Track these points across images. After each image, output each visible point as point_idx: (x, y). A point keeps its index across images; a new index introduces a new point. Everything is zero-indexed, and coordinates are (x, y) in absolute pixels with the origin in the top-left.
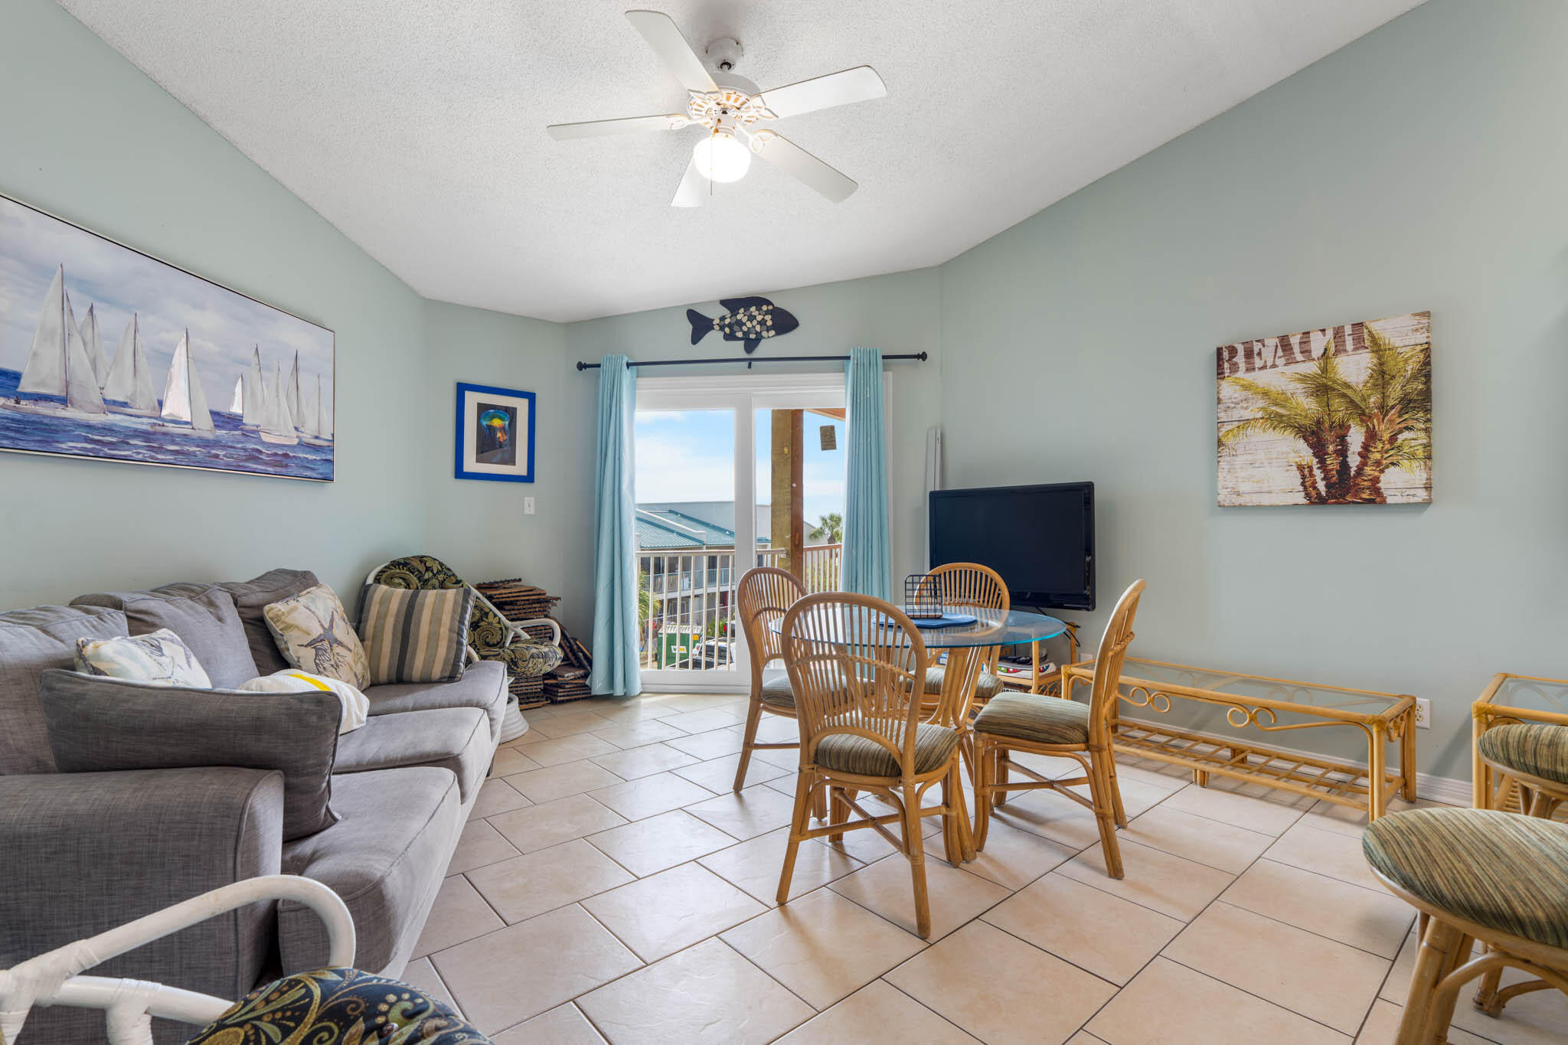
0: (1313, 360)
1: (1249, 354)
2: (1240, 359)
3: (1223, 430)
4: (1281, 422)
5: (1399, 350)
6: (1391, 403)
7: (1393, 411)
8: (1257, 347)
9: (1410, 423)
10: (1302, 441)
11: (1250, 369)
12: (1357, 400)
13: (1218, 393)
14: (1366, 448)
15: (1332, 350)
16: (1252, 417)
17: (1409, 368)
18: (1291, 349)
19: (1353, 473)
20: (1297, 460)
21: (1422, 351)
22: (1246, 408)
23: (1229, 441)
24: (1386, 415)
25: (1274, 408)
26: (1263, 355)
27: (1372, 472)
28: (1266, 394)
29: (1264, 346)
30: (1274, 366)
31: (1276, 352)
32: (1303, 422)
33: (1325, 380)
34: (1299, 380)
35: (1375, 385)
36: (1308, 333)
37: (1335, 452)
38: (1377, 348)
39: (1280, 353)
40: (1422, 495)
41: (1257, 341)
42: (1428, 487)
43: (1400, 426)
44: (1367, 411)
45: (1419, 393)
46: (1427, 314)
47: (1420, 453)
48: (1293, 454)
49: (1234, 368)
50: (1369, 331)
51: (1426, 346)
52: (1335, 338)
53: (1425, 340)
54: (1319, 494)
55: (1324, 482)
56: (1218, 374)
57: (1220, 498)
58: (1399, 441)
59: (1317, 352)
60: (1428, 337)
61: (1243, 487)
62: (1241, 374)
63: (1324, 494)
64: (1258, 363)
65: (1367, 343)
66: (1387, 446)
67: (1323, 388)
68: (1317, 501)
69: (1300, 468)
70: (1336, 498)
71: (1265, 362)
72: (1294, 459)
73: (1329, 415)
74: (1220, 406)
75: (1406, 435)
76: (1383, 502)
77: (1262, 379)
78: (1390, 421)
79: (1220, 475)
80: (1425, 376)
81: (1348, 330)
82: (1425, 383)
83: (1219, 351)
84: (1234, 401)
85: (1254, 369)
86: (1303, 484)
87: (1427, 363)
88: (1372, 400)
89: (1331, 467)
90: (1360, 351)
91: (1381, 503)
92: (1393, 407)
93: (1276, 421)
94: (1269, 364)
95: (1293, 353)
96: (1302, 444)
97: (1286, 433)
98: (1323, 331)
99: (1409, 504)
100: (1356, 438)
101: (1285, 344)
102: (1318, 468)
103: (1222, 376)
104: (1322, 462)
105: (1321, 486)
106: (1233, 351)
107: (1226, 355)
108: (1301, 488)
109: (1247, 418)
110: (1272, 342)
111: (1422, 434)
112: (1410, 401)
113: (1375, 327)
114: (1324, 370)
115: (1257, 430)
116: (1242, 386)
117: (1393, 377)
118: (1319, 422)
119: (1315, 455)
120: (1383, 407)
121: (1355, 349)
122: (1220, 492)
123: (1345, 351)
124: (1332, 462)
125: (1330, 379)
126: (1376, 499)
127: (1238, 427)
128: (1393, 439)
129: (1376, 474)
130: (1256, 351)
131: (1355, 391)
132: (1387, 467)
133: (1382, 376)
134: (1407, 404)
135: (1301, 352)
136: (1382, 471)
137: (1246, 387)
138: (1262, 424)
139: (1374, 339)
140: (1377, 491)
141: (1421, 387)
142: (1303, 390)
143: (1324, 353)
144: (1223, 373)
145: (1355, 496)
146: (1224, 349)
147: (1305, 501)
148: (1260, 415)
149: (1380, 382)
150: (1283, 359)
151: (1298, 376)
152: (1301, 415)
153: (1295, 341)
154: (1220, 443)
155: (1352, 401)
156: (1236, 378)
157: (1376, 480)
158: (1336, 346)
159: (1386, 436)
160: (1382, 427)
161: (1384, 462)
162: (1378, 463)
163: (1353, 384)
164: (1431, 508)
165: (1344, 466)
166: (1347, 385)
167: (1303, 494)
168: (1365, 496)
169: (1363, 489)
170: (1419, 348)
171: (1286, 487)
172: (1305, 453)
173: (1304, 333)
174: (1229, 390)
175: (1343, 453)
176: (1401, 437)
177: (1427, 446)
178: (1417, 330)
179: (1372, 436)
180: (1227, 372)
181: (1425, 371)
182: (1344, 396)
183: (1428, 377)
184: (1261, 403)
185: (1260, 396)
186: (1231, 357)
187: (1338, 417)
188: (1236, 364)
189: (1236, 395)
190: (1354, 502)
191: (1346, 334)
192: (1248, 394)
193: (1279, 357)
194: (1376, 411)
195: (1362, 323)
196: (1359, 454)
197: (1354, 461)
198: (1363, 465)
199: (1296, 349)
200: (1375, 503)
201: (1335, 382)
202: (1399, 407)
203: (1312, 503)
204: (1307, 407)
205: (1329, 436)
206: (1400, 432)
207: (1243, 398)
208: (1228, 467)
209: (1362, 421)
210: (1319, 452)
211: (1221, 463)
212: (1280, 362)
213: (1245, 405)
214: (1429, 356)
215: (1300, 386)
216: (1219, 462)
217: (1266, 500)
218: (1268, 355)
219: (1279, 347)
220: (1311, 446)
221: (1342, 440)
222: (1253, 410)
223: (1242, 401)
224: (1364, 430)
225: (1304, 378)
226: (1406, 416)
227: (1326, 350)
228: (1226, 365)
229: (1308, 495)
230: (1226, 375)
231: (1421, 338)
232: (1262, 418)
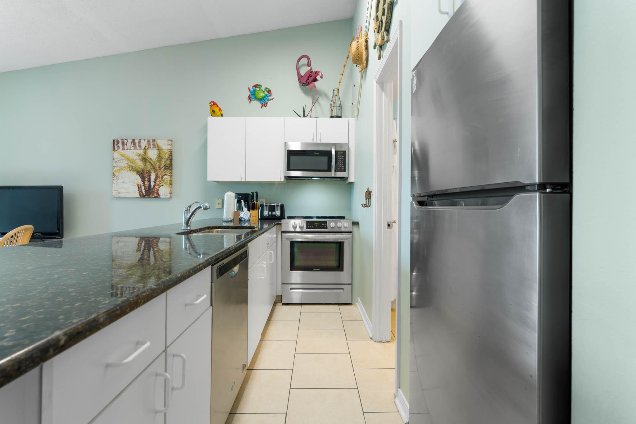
0: (142, 149)
1: (123, 144)
2: (120, 145)
3: (115, 170)
4: (133, 169)
5: (164, 150)
6: (162, 166)
7: (162, 169)
8: (125, 142)
9: (166, 173)
10: (138, 176)
11: (123, 149)
12: (153, 164)
13: (113, 156)
14: (155, 179)
15: (147, 147)
16: (124, 166)
17: (166, 156)
18: (136, 144)
19: (152, 188)
20: (137, 182)
21: (169, 151)
22: (122, 163)
23: (116, 174)
24: (161, 170)
25: (131, 164)
26: (127, 145)
27: (157, 188)
28: (128, 158)
29: (128, 142)
30: (131, 149)
31: (131, 144)
32: (139, 170)
33: (145, 157)
34: (138, 155)
35: (158, 160)
36: (141, 140)
37: (148, 180)
38: (159, 149)
39: (132, 145)
40: (169, 195)
41: (126, 140)
42: (171, 193)
43: (164, 174)
44: (156, 168)
45: (169, 164)
46: (171, 141)
47: (169, 183)
48: (136, 180)
49: (118, 148)
50: (157, 143)
51: (170, 150)
52: (148, 143)
53: (170, 148)
54: (143, 194)
55: (144, 190)
56: (113, 149)
57: (114, 194)
58: (164, 178)
59: (143, 147)
60: (171, 147)
61: (121, 191)
62: (120, 150)
63: (144, 194)
64: (126, 147)
65: (156, 147)
66: (161, 180)
67: (144, 159)
68: (143, 196)
69: (138, 185)
70: (148, 196)
71: (128, 147)
72: (136, 182)
73: (146, 168)
74: (114, 161)
75: (165, 177)
76: (160, 197)
77: (127, 153)
78: (162, 172)
79: (113, 185)
80: (170, 159)
81: (151, 141)
82: (170, 161)
83: (114, 140)
84: (118, 159)
85: (124, 149)
86: (139, 190)
87: (171, 155)
88: (157, 165)
89: (146, 185)
90: (154, 149)
91: (159, 197)
92: (162, 168)
93: (132, 168)
94: (129, 148)
95: (136, 146)
96: (138, 177)
97: (134, 172)
98: (145, 140)
99: (165, 198)
100: (153, 176)
101: (134, 142)
102: (143, 185)
103: (114, 150)
104: (144, 183)
105: (144, 191)
106: (118, 142)
107: (116, 143)
108: (138, 192)
109: (122, 166)
110: (130, 141)
111: (169, 177)
112: (166, 166)
113: (158, 142)
114: (145, 153)
115: (125, 171)
116: (121, 155)
117: (162, 158)
118: (143, 170)
119: (142, 181)
120: (160, 167)
121: (153, 148)
122: (114, 192)
123: (150, 148)
124: (147, 184)
125: (146, 156)
126: (158, 196)
127: (119, 169)
128: (162, 178)
129: (158, 188)
130: (125, 143)
131: (153, 161)
132: (161, 186)
133: (160, 157)
134: (166, 167)
135: (139, 146)
136: (159, 187)
137: (122, 155)
138: (127, 169)
139: (158, 146)
140: (158, 194)
141: (169, 162)
142: (139, 159)
143: (145, 148)
144: (115, 149)
145: (153, 195)
146: (115, 140)
147: (139, 196)
148: (126, 166)
149: (159, 159)
150: (133, 147)
151: (137, 154)
152: (138, 167)
153: (137, 142)
154: (114, 174)
155: (152, 165)
156: (119, 151)
157: (158, 190)
158: (148, 146)
159: (161, 177)
160: (160, 173)
161: (160, 185)
162: (158, 185)
163: (152, 159)
164: (172, 200)
165: (150, 185)
166: (151, 159)
167: (138, 194)
168: (155, 195)
169: (155, 193)
170: (169, 150)
171: (134, 192)
172: (139, 181)
173: (139, 140)
174: (116, 155)
175: (149, 181)
176: (164, 177)
177: (171, 181)
178: (168, 145)
179: (157, 176)
180: (116, 149)
181: (171, 158)
182: (150, 162)
183: (171, 160)
184: (127, 162)
185: (126, 159)
186: (117, 144)
187: (148, 169)
188: (119, 146)
189: (118, 158)
190: (152, 197)
191: (151, 142)
192: (123, 158)
193: (132, 147)
194: (158, 168)
195: (155, 140)
196: (154, 181)
197: (152, 184)
198: (155, 185)
199: (137, 145)
200: (157, 197)
201: (148, 157)
202: (164, 168)
203: (141, 197)
204: (140, 165)
205: (146, 175)
206: (164, 176)
207: (121, 159)
208: (116, 183)
209: (154, 171)
210: (143, 180)
211: (114, 182)
212: (133, 148)
213: (121, 161)
214: (171, 153)
215: (138, 157)
216: (113, 181)
217: (127, 195)
218: (129, 144)
219: (132, 143)
220: (141, 178)
221: (149, 176)
222: (124, 164)
223: (121, 160)
224: (155, 174)
225: (139, 155)
226: (165, 171)
227: (145, 146)
228: (116, 146)
229: (140, 194)
230: (116, 150)
231: (169, 147)
232: (127, 167)
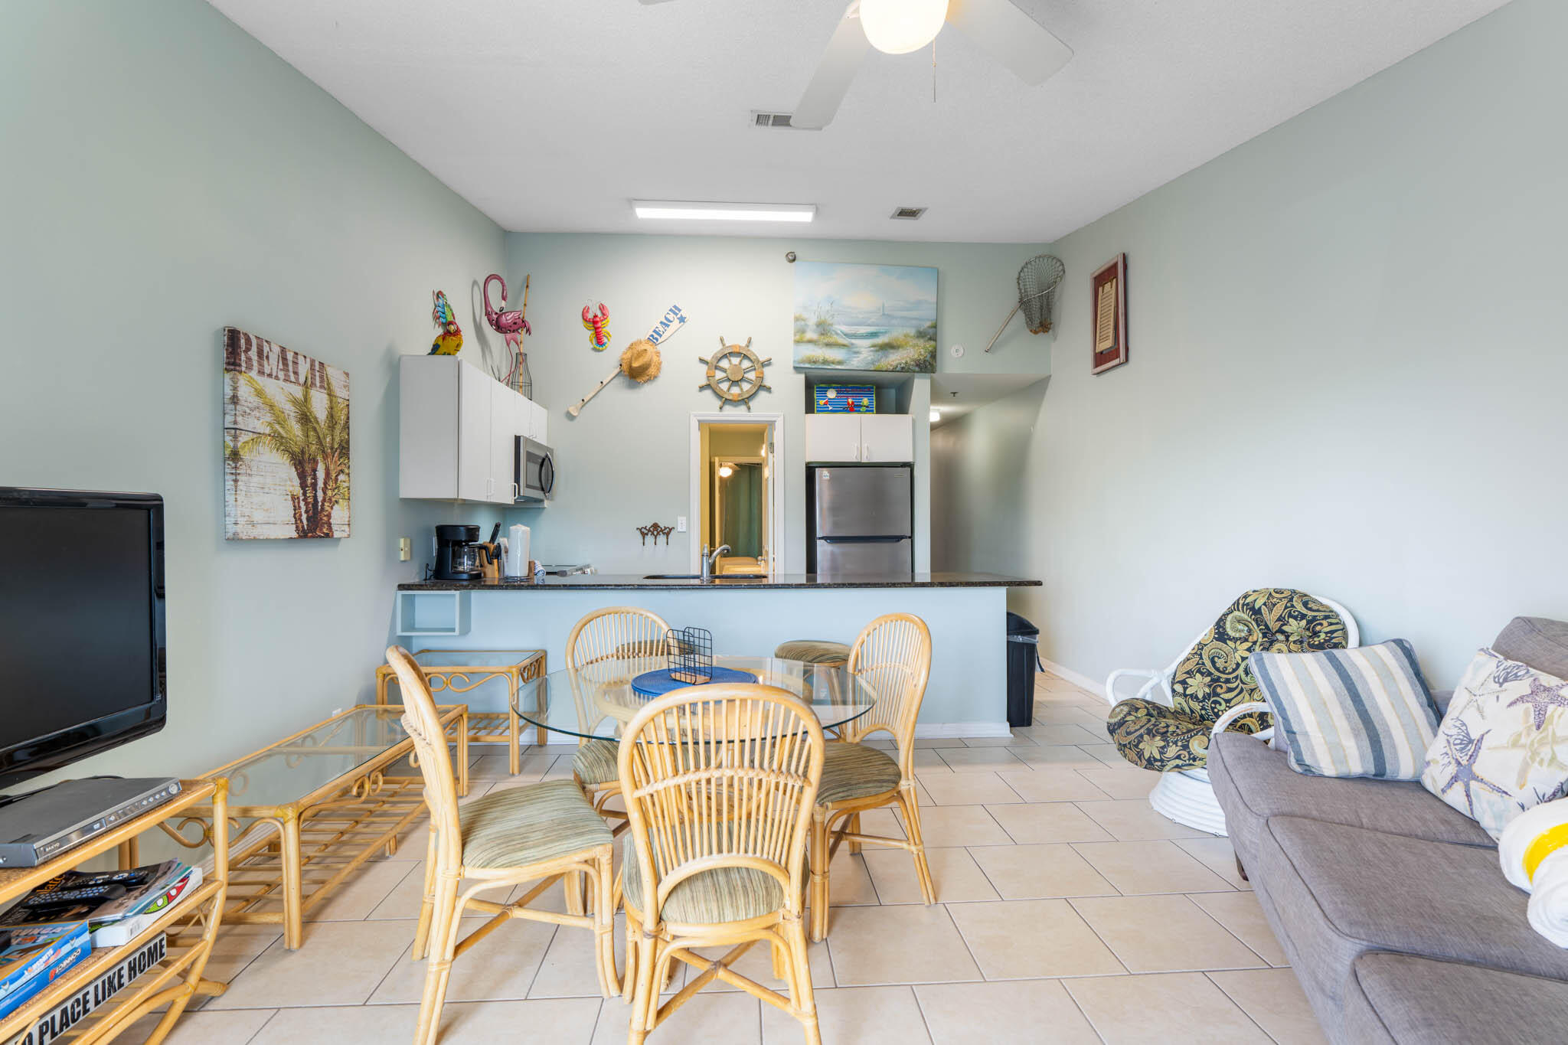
0: (301, 385)
1: (261, 354)
2: (254, 355)
3: (242, 440)
4: (281, 444)
5: (338, 400)
6: (335, 446)
7: (336, 454)
8: (266, 349)
9: (342, 467)
10: (295, 469)
11: (261, 372)
12: (321, 436)
13: (236, 389)
14: (325, 484)
15: (309, 381)
16: (264, 432)
17: (342, 417)
18: (288, 365)
19: (318, 507)
20: (291, 489)
22: (259, 419)
23: (245, 454)
24: (332, 456)
25: (277, 427)
26: (271, 361)
27: (328, 508)
28: (272, 407)
29: (271, 350)
30: (277, 378)
32: (294, 448)
33: (306, 410)
34: (293, 402)
35: (329, 427)
37: (310, 484)
38: (329, 391)
39: (282, 365)
40: (347, 531)
41: (267, 341)
42: (349, 524)
43: (338, 468)
44: (326, 450)
46: (348, 376)
47: (347, 495)
48: (289, 483)
49: (249, 364)
50: (326, 374)
51: (348, 402)
52: (310, 369)
53: (348, 398)
54: (303, 527)
55: (306, 515)
57: (238, 529)
58: (338, 482)
59: (302, 380)
61: (258, 516)
62: (254, 373)
63: (306, 527)
64: (265, 367)
65: (325, 385)
66: (333, 485)
67: (304, 417)
68: (301, 534)
69: (292, 498)
70: (311, 532)
71: (272, 369)
72: (289, 487)
73: (308, 446)
74: (237, 407)
75: (342, 477)
76: (333, 536)
77: (271, 389)
78: (334, 462)
80: (348, 428)
81: (317, 366)
82: (348, 435)
83: (236, 334)
84: (250, 405)
85: (266, 374)
86: (294, 515)
88: (328, 440)
89: (309, 500)
90: (323, 391)
91: (331, 537)
92: (336, 450)
93: (280, 441)
94: (274, 374)
95: (288, 371)
96: (295, 473)
98: (305, 357)
100: (321, 473)
101: (285, 357)
102: (303, 500)
103: (238, 368)
104: (305, 493)
105: (304, 517)
106: (247, 341)
107: (242, 343)
108: (293, 520)
109: (259, 431)
110: (275, 349)
111: (347, 478)
112: (342, 447)
113: (330, 371)
114: (306, 399)
116: (256, 389)
117: (336, 423)
118: (304, 452)
119: (300, 485)
120: (333, 449)
121: (320, 387)
122: (239, 519)
123: (316, 386)
124: (309, 495)
125: (310, 410)
126: (328, 533)
127: (253, 440)
128: (336, 480)
129: (330, 510)
130: (265, 352)
131: (321, 428)
132: (333, 504)
133: (331, 420)
134: (342, 449)
135: (292, 372)
136: (332, 508)
137: (259, 393)
138: (272, 442)
139: (328, 383)
140: (330, 526)
141: (346, 437)
142: (296, 415)
143: (305, 381)
144: (239, 365)
145: (319, 530)
146: (240, 334)
147: (295, 535)
148: (268, 431)
149: (332, 425)
150: (284, 373)
151: (291, 397)
152: (293, 441)
153: (290, 356)
155: (319, 437)
156: (252, 378)
157: (329, 516)
158: (311, 378)
159: (332, 476)
160: (332, 467)
161: (333, 499)
162: (329, 500)
163: (319, 420)
165: (315, 497)
166: (316, 420)
167: (294, 526)
168: (324, 530)
169: (323, 523)
171: (286, 519)
172: (295, 483)
173: (294, 353)
174: (245, 389)
175: (315, 486)
176: (339, 478)
177: (349, 489)
178: (345, 386)
179: (327, 474)
181: (348, 424)
182: (315, 430)
184: (269, 418)
185: (270, 409)
186: (246, 349)
187: (311, 449)
188: (251, 359)
189: (249, 399)
190: (319, 536)
191: (315, 368)
192: (260, 402)
193: (281, 370)
194: (329, 450)
195: (323, 364)
196: (323, 490)
197: (320, 495)
198: (324, 500)
199: (291, 367)
200: (328, 536)
201: (311, 414)
202: (339, 451)
203: (297, 537)
204: (296, 433)
205: (307, 468)
206: (339, 473)
207: (255, 405)
209: (324, 458)
210: (303, 486)
211: (239, 483)
212: (281, 375)
214: (349, 412)
219: (280, 358)
220: (299, 475)
221: (314, 470)
224: (325, 467)
226: (340, 460)
227: (307, 378)
228: (243, 357)
229: (297, 528)
230: (242, 369)
231: (346, 395)
232: (270, 435)
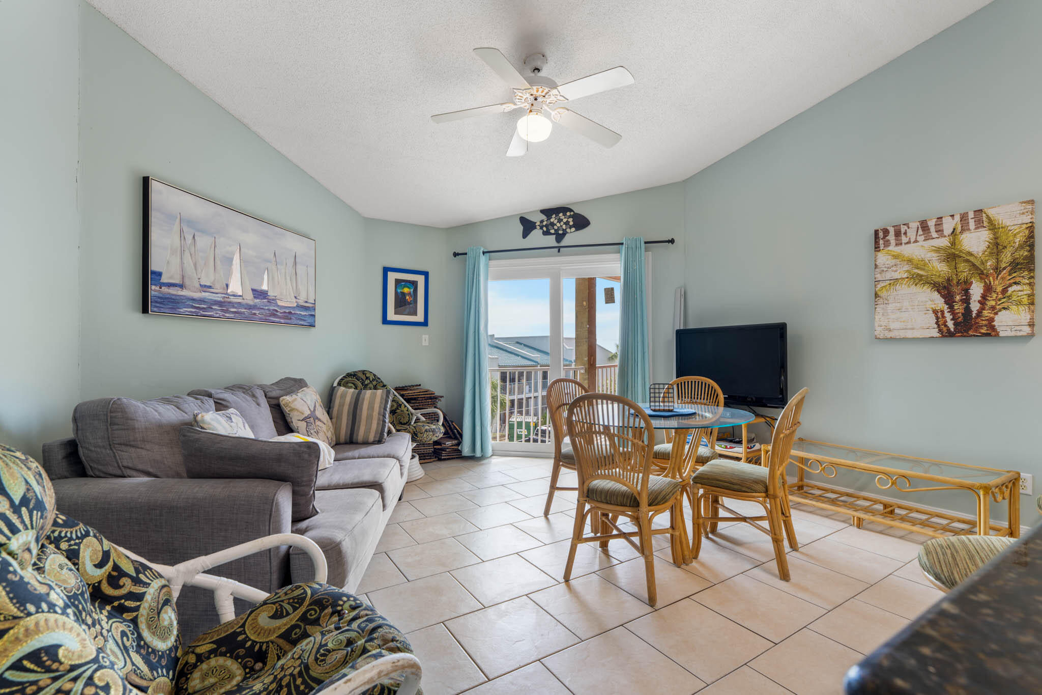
0: (945, 236)
1: (898, 234)
2: (891, 237)
3: (879, 287)
4: (920, 280)
5: (1009, 228)
6: (1003, 265)
7: (1005, 271)
8: (903, 230)
9: (1017, 280)
10: (936, 293)
11: (899, 244)
12: (978, 263)
13: (875, 261)
14: (984, 297)
15: (959, 229)
16: (899, 277)
17: (1017, 240)
18: (929, 229)
19: (974, 315)
20: (933, 306)
21: (1027, 228)
22: (896, 271)
23: (883, 294)
24: (999, 274)
25: (916, 271)
26: (908, 234)
27: (989, 314)
28: (910, 261)
29: (909, 228)
30: (916, 241)
31: (917, 232)
32: (937, 280)
33: (953, 250)
34: (934, 250)
35: (991, 253)
36: (941, 218)
37: (961, 300)
38: (993, 227)
39: (920, 232)
40: (1027, 330)
41: (903, 225)
42: (1031, 325)
43: (1010, 281)
44: (985, 271)
45: (1026, 258)
46: (1032, 202)
47: (1025, 300)
48: (929, 303)
49: (887, 244)
50: (987, 216)
51: (1030, 225)
52: (961, 221)
53: (1030, 221)
54: (949, 330)
55: (953, 322)
56: (876, 248)
57: (877, 333)
58: (1009, 292)
59: (948, 230)
60: (1031, 218)
61: (892, 326)
62: (892, 248)
63: (952, 330)
64: (904, 239)
65: (985, 224)
66: (1000, 296)
67: (952, 256)
68: (947, 334)
69: (935, 312)
70: (962, 333)
71: (910, 238)
72: (930, 305)
73: (957, 275)
74: (877, 270)
75: (1015, 288)
76: (997, 335)
77: (907, 250)
78: (1003, 278)
79: (876, 317)
80: (1029, 246)
81: (971, 215)
82: (1029, 251)
83: (876, 232)
84: (887, 266)
85: (901, 244)
86: (937, 323)
87: (1031, 236)
88: (989, 264)
89: (957, 311)
90: (980, 230)
91: (995, 336)
92: (1004, 269)
93: (918, 279)
94: (912, 240)
95: (930, 232)
96: (936, 295)
97: (925, 287)
98: (952, 216)
99: (1016, 337)
100: (976, 290)
101: (924, 226)
102: (948, 312)
103: (878, 249)
104: (951, 307)
105: (951, 324)
106: (886, 232)
107: (881, 234)
108: (936, 326)
109: (896, 278)
110: (914, 225)
111: (1027, 287)
112: (1018, 264)
113: (992, 212)
114: (953, 244)
115: (903, 286)
116: (893, 256)
117: (1005, 247)
118: (949, 280)
119: (946, 303)
120: (997, 269)
121: (976, 229)
122: (877, 329)
123: (969, 229)
124: (959, 308)
125: (957, 250)
126: (991, 333)
127: (890, 284)
128: (1004, 291)
129: (992, 315)
130: (903, 231)
131: (976, 257)
132: (1000, 310)
133: (996, 247)
134: (1015, 266)
135: (936, 231)
136: (996, 314)
137: (896, 257)
138: (907, 282)
139: (990, 221)
140: (993, 328)
141: (1026, 253)
142: (938, 258)
143: (953, 232)
144: (879, 247)
145: (976, 331)
146: (880, 231)
147: (938, 335)
148: (906, 275)
149: (995, 250)
150: (923, 236)
151: (934, 248)
152: (936, 275)
153: (931, 224)
154: (876, 295)
155: (974, 265)
156: (889, 250)
157: (991, 320)
158: (962, 227)
159: (999, 289)
160: (997, 282)
161: (998, 307)
162: (993, 308)
163: (975, 253)
164: (1033, 341)
165: (968, 310)
166: (970, 254)
167: (937, 330)
168: (983, 331)
169: (982, 326)
170: (1025, 226)
171: (926, 326)
172: (939, 302)
173: (938, 218)
174: (883, 258)
175: (967, 301)
176: (1010, 290)
177: (1031, 296)
178: (1023, 213)
179: (988, 289)
180: (882, 246)
181: (1030, 242)
182: (968, 261)
183: (1032, 247)
184: (906, 268)
185: (906, 263)
186: (885, 237)
187: (963, 276)
188: (888, 241)
189: (887, 262)
190: (974, 335)
191: (970, 217)
192: (898, 261)
193: (920, 235)
194: (992, 271)
195: (981, 210)
196: (979, 302)
197: (975, 307)
198: (982, 309)
199: (933, 229)
200: (991, 336)
201: (961, 251)
202: (1009, 268)
203: (943, 336)
204: (940, 269)
205: (956, 290)
206: (1010, 285)
207: (893, 264)
208: (882, 311)
209: (981, 278)
210: (949, 300)
212: (921, 238)
213: (894, 268)
214: (1032, 232)
215: (935, 255)
216: (876, 308)
217: (910, 334)
218: (912, 234)
219: (920, 228)
220: (943, 296)
221: (966, 292)
222: (901, 272)
223: (893, 266)
224: (983, 284)
225: (938, 250)
226: (1014, 275)
227: (954, 229)
228: (881, 242)
229: (940, 331)
230: (881, 248)
231: (1027, 219)
232: (907, 278)
